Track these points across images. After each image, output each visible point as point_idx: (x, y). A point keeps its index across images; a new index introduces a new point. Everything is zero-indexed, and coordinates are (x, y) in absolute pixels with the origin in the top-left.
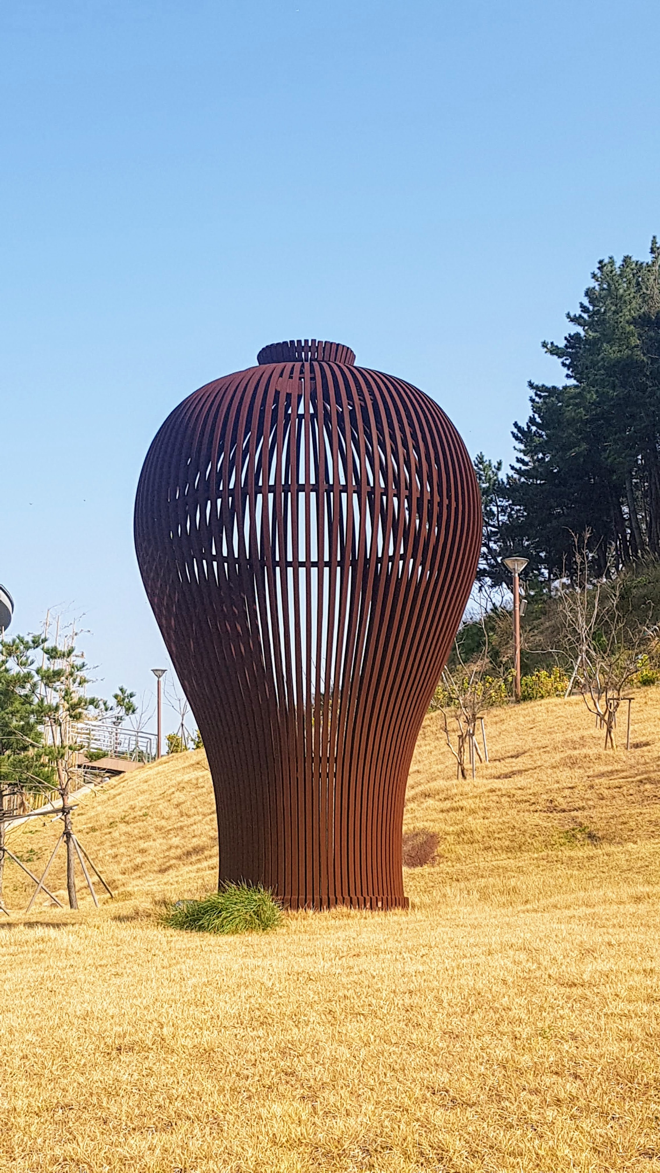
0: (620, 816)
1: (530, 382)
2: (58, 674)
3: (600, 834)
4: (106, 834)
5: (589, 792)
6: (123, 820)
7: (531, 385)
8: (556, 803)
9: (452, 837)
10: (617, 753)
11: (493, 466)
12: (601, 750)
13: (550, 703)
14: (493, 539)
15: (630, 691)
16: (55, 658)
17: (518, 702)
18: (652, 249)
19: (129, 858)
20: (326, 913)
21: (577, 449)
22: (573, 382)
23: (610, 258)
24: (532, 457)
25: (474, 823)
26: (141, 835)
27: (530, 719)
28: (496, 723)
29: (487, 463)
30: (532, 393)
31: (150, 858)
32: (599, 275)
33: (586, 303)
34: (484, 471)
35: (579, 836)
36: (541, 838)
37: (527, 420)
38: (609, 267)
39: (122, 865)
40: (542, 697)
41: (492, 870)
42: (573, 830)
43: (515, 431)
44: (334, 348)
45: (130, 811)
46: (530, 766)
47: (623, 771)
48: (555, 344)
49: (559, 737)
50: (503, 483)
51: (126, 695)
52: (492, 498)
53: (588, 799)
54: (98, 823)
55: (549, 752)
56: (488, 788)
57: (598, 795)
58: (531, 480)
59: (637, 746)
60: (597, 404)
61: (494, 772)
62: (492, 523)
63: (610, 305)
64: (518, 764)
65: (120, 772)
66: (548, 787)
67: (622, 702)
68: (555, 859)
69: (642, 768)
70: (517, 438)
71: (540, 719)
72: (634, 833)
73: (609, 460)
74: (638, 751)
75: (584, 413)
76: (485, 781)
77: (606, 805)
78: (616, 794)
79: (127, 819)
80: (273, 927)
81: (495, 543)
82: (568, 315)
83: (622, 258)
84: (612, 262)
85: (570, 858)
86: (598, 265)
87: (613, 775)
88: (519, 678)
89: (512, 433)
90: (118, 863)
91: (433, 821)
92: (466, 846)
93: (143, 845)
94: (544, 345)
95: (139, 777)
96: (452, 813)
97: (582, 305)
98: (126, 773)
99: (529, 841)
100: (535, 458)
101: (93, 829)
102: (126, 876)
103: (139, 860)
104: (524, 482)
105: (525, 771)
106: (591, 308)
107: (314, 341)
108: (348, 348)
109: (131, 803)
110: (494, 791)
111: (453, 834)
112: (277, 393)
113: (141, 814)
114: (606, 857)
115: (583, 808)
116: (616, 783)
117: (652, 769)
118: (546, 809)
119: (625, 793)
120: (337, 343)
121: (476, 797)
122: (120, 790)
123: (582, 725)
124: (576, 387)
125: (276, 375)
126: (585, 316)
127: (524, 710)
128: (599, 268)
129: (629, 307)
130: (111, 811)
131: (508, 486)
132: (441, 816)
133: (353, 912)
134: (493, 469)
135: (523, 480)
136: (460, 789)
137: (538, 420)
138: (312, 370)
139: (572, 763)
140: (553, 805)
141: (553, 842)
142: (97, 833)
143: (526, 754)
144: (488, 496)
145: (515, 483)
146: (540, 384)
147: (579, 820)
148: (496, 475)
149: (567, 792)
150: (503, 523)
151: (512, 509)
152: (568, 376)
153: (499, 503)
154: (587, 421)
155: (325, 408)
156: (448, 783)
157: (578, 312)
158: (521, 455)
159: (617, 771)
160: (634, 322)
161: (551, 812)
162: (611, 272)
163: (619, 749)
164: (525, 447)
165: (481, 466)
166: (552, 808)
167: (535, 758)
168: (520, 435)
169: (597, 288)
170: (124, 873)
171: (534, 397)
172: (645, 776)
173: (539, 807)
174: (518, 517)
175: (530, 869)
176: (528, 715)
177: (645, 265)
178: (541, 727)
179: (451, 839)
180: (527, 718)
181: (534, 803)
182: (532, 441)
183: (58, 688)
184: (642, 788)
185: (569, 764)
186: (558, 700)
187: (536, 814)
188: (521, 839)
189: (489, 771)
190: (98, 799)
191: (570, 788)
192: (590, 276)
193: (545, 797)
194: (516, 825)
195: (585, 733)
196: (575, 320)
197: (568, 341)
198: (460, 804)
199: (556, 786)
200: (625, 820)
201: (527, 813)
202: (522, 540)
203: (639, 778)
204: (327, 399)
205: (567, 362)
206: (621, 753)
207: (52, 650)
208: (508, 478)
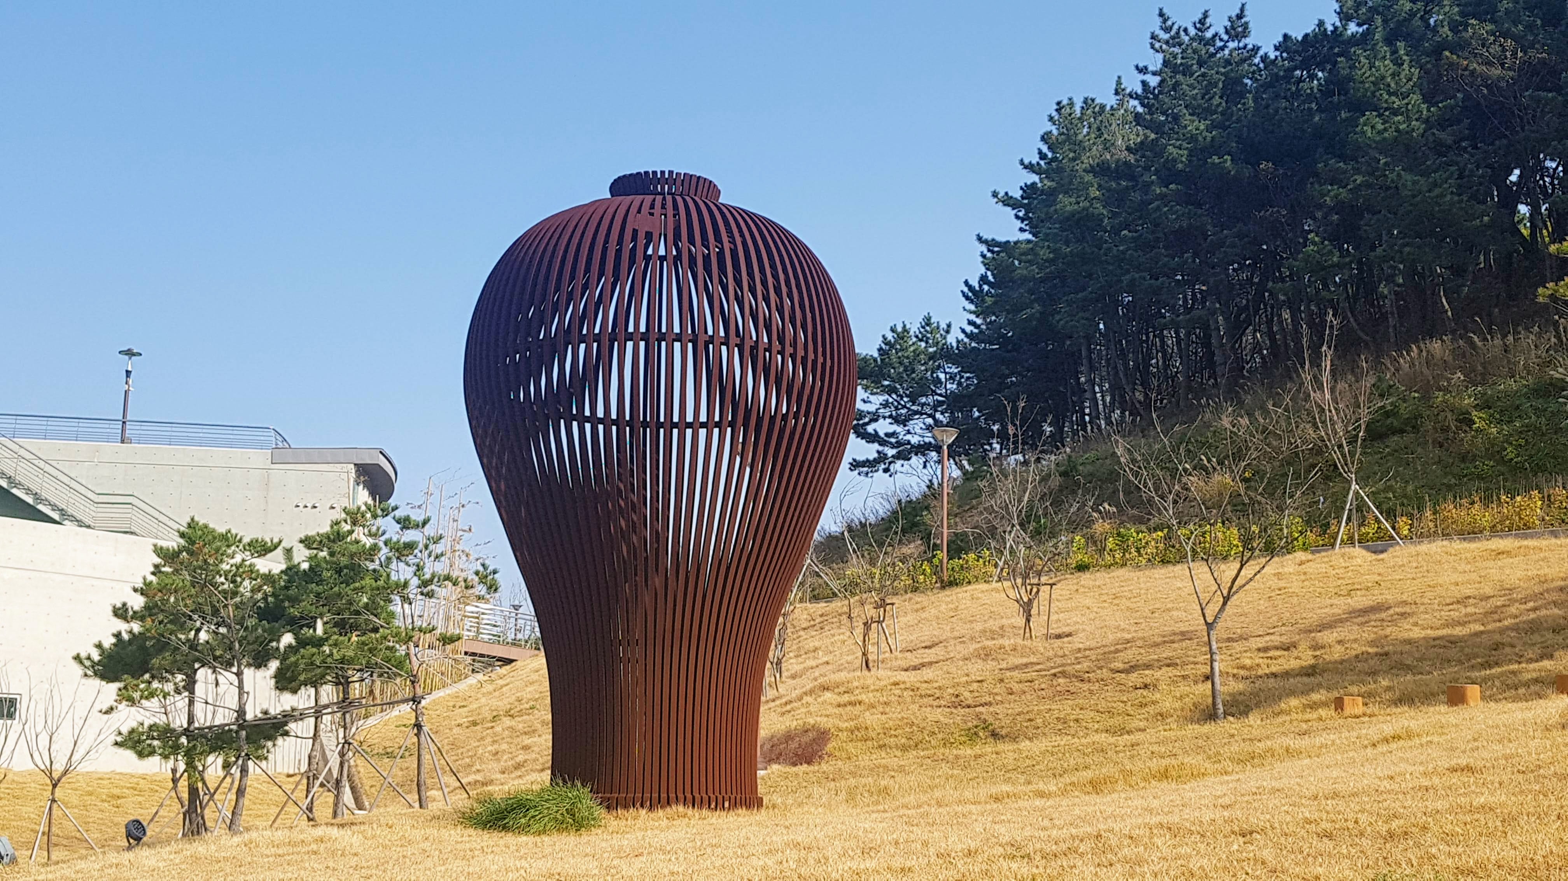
0: (1027, 712)
1: (978, 235)
2: (410, 546)
3: (1003, 732)
4: (488, 729)
5: (998, 686)
6: (509, 714)
7: (980, 239)
8: (962, 697)
9: (845, 734)
10: (1034, 644)
11: (941, 328)
12: (1019, 641)
13: (976, 589)
14: (939, 409)
15: (1063, 577)
16: (408, 528)
17: (943, 588)
18: (1116, 90)
19: (510, 756)
20: (661, 813)
21: (1028, 310)
22: (1027, 236)
23: (1070, 99)
24: (984, 319)
25: (872, 719)
26: (526, 730)
27: (953, 606)
28: (917, 611)
29: (935, 325)
30: (984, 248)
31: (534, 756)
32: (1056, 118)
33: (1045, 149)
34: (931, 333)
35: (981, 734)
36: (940, 736)
37: (977, 279)
38: (1068, 110)
39: (502, 763)
40: (969, 583)
41: (872, 770)
42: (976, 727)
43: (966, 289)
44: (694, 181)
45: (516, 703)
46: (941, 658)
47: (1038, 664)
48: (1010, 194)
49: (979, 627)
50: (952, 347)
51: (488, 571)
52: (939, 364)
53: (996, 694)
54: (480, 717)
55: (964, 642)
56: (892, 681)
57: (1007, 689)
58: (983, 345)
59: (1058, 637)
60: (1051, 261)
61: (904, 664)
62: (939, 392)
63: (1068, 152)
64: (929, 655)
65: (510, 661)
66: (955, 681)
67: (1042, 588)
68: (941, 757)
69: (1059, 661)
70: (967, 298)
71: (963, 606)
72: (1039, 730)
73: (1062, 322)
74: (1058, 643)
75: (1037, 271)
76: (889, 673)
77: (1015, 701)
78: (1026, 689)
79: (512, 712)
80: (588, 827)
81: (942, 413)
82: (1022, 162)
83: (1082, 99)
84: (1071, 104)
85: (957, 757)
86: (1056, 107)
87: (1026, 668)
88: (945, 561)
89: (962, 291)
90: (498, 760)
91: (827, 716)
92: (859, 744)
93: (527, 741)
94: (995, 194)
95: (530, 667)
96: (849, 708)
97: (1040, 152)
98: (518, 663)
99: (927, 739)
100: (988, 320)
101: (475, 724)
102: (506, 775)
103: (520, 758)
104: (975, 347)
105: (937, 662)
106: (1050, 155)
107: (671, 172)
108: (711, 182)
109: (519, 694)
110: (898, 684)
111: (846, 731)
112: (635, 232)
113: (528, 706)
114: (994, 756)
115: (990, 704)
116: (1028, 676)
117: (1069, 661)
118: (950, 705)
119: (1036, 687)
120: (698, 175)
121: (878, 691)
122: (508, 681)
123: (1005, 613)
124: (1029, 242)
125: (634, 209)
126: (1042, 163)
127: (948, 596)
128: (1057, 110)
129: (1088, 154)
130: (494, 703)
131: (957, 351)
132: (837, 711)
133: (690, 812)
134: (942, 332)
135: (973, 344)
136: (862, 681)
137: (991, 278)
138: (675, 207)
139: (986, 655)
140: (957, 700)
141: (952, 740)
142: (478, 727)
143: (941, 645)
144: (935, 362)
145: (966, 348)
146: (990, 238)
147: (983, 717)
148: (945, 338)
149: (975, 686)
150: (951, 392)
151: (962, 377)
152: (1022, 230)
153: (947, 370)
154: (1042, 281)
155: (690, 250)
156: (852, 674)
157: (1035, 159)
158: (973, 317)
159: (1032, 663)
160: (1091, 170)
161: (956, 707)
162: (1070, 115)
163: (1038, 640)
164: (976, 307)
165: (928, 328)
166: (957, 703)
167: (950, 648)
168: (970, 294)
169: (1055, 132)
170: (504, 773)
171: (985, 252)
172: (1060, 669)
173: (943, 703)
174: (967, 385)
175: (912, 768)
176: (952, 602)
177: (1108, 108)
178: (963, 616)
179: (843, 736)
180: (951, 606)
181: (938, 698)
182: (983, 301)
183: (411, 562)
184: (1055, 683)
185: (983, 656)
186: (985, 586)
187: (940, 710)
188: (918, 737)
189: (899, 662)
190: (484, 690)
191: (979, 681)
192: (1046, 118)
193: (950, 691)
194: (915, 721)
195: (1005, 622)
196: (1029, 167)
197: (1024, 191)
198: (859, 698)
199: (965, 679)
200: (1032, 716)
201: (929, 708)
202: (971, 411)
203: (1053, 671)
204: (692, 241)
205: (1021, 214)
206: (1039, 645)
207: (404, 520)
208: (958, 342)
